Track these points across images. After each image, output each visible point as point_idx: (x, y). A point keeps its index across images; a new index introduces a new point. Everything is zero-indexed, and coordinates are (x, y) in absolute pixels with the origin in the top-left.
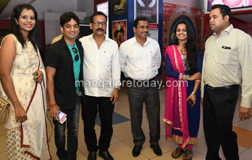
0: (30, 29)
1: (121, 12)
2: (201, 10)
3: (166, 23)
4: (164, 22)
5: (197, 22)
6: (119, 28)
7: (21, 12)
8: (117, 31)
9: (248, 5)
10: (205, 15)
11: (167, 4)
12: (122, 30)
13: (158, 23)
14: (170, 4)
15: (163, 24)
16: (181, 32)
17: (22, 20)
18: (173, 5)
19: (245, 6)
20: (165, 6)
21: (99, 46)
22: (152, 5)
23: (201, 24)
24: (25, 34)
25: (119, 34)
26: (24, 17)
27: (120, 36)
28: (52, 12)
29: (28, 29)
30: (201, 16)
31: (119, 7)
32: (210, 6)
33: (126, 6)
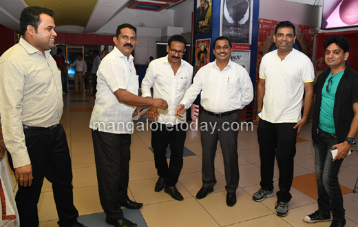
1: (205, 29)
2: (314, 27)
3: (262, 44)
4: (259, 43)
5: (306, 44)
6: (202, 48)
8: (201, 52)
10: (319, 34)
11: (264, 20)
12: (205, 51)
13: (250, 43)
14: (269, 21)
15: (259, 45)
18: (273, 21)
20: (261, 23)
21: (175, 72)
22: (243, 21)
23: (312, 46)
25: (202, 55)
27: (203, 58)
28: (144, 26)
30: (313, 36)
31: (203, 23)
32: (324, 23)
33: (211, 22)
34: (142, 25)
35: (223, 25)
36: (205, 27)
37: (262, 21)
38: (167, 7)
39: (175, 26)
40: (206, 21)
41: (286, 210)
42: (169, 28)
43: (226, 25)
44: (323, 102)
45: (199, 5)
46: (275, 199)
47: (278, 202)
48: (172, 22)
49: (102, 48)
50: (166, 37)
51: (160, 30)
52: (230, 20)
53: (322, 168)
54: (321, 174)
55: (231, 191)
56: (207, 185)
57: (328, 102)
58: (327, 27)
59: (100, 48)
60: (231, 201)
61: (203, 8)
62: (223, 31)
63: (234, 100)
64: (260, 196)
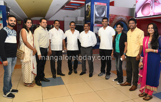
0: (30, 27)
3: (111, 24)
7: (27, 21)
9: (153, 15)
14: (113, 15)
15: (109, 24)
16: (150, 29)
17: (27, 24)
18: (115, 15)
19: (151, 15)
21: (73, 33)
22: (103, 16)
24: (28, 29)
26: (28, 23)
29: (29, 27)
31: (88, 17)
32: (136, 15)
33: (90, 16)
34: (67, 16)
35: (95, 17)
36: (88, 18)
37: (110, 15)
38: (77, 9)
39: (81, 17)
40: (89, 16)
41: (108, 77)
42: (78, 17)
43: (96, 17)
44: (116, 43)
45: (86, 10)
46: (106, 74)
47: (106, 75)
48: (80, 15)
49: (51, 26)
50: (77, 21)
51: (75, 18)
52: (98, 15)
53: (117, 64)
54: (117, 66)
55: (91, 73)
56: (83, 71)
57: (117, 43)
58: (137, 17)
59: (50, 26)
60: (91, 75)
61: (88, 11)
62: (95, 19)
63: (90, 43)
64: (100, 75)
